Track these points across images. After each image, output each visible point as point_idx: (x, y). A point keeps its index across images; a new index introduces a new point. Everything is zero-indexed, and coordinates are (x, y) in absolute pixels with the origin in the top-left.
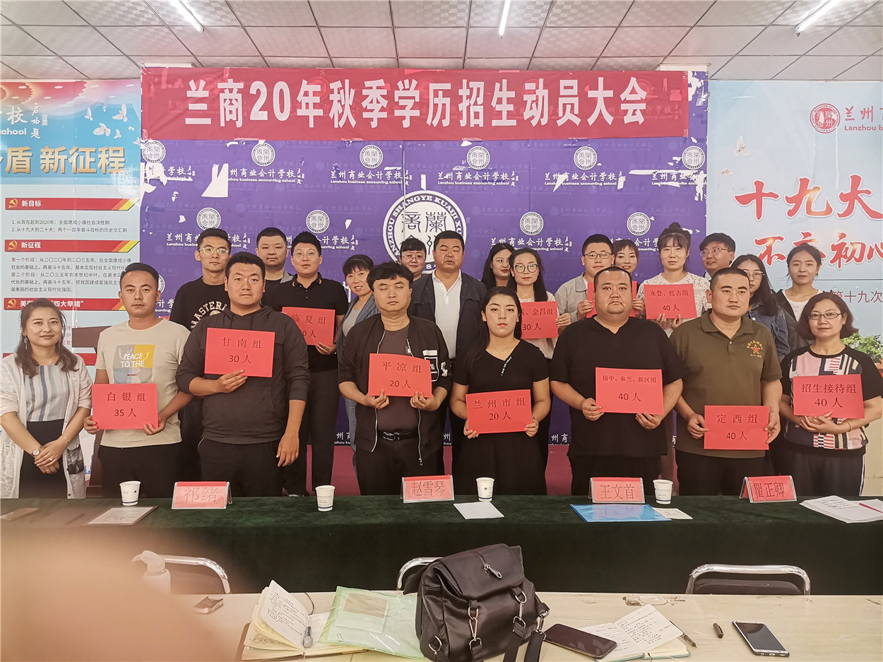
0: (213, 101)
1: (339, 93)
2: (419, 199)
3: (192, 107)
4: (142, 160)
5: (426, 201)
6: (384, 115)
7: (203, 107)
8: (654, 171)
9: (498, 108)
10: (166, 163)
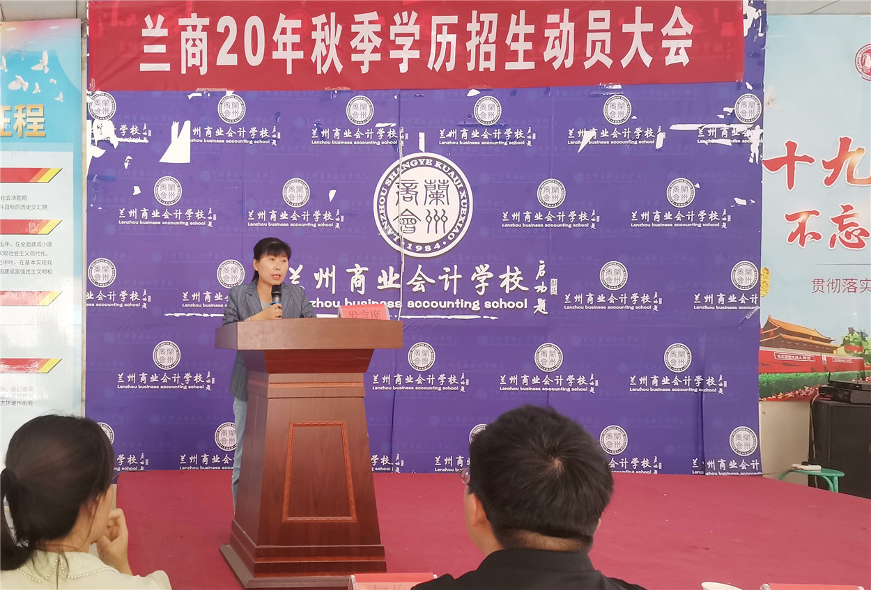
0: (173, 42)
1: (323, 29)
2: (416, 164)
3: (148, 49)
4: (89, 117)
5: (425, 165)
6: (377, 57)
7: (161, 49)
8: (702, 125)
9: (514, 46)
10: (117, 120)
